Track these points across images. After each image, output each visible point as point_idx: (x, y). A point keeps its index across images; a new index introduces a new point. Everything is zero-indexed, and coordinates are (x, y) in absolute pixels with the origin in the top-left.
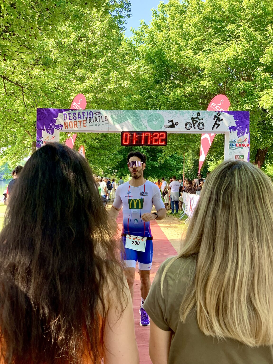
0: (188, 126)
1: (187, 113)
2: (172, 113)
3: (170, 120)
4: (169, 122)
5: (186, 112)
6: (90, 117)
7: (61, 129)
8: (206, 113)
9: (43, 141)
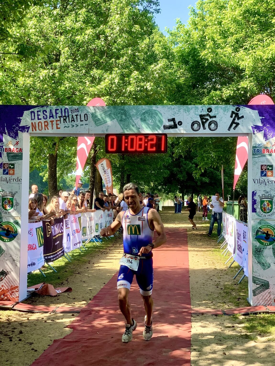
0: (196, 126)
1: (193, 109)
2: (174, 109)
3: (171, 118)
4: (169, 120)
5: (193, 107)
6: (65, 116)
7: (28, 132)
8: (220, 109)
9: (4, 147)
